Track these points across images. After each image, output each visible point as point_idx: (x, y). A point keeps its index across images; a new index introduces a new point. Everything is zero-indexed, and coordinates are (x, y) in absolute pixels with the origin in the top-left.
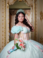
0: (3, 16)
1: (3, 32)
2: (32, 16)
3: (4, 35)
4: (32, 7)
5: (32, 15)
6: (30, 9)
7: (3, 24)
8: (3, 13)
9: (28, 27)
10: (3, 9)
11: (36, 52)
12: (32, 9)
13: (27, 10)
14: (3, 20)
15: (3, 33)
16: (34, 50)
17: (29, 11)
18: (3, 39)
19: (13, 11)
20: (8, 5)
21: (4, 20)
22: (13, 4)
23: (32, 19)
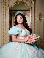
0: (3, 18)
1: (3, 33)
2: (31, 18)
3: (5, 36)
4: (32, 9)
5: (31, 16)
7: (3, 26)
8: (3, 15)
10: (3, 11)
12: (32, 11)
13: (27, 11)
14: (3, 22)
17: (29, 13)
18: (4, 40)
22: (13, 6)
23: (31, 20)
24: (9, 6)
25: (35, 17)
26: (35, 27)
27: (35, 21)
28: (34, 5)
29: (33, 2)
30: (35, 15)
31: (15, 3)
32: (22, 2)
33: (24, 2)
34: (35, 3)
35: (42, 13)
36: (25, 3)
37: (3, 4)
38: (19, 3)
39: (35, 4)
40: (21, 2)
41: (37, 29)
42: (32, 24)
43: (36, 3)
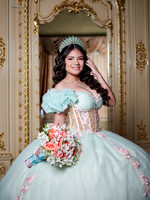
0: (20, 59)
1: (20, 106)
2: (111, 58)
3: (24, 116)
4: (112, 28)
5: (111, 53)
6: (105, 35)
7: (20, 82)
8: (20, 47)
9: (94, 92)
10: (20, 36)
11: (117, 169)
12: (112, 34)
14: (20, 71)
15: (20, 111)
16: (110, 161)
17: (103, 42)
18: (20, 129)
19: (55, 42)
20: (35, 23)
21: (24, 71)
22: (50, 19)
23: (111, 65)
24: (39, 18)
25: (121, 53)
26: (122, 87)
27: (121, 68)
28: (120, 14)
29: (115, 4)
30: (121, 48)
31: (59, 8)
32: (82, 7)
33: (87, 6)
34: (124, 9)
35: (145, 43)
36: (91, 10)
37: (20, 13)
38: (70, 9)
39: (121, 11)
40: (79, 7)
41: (128, 93)
42: (111, 76)
43: (126, 11)
